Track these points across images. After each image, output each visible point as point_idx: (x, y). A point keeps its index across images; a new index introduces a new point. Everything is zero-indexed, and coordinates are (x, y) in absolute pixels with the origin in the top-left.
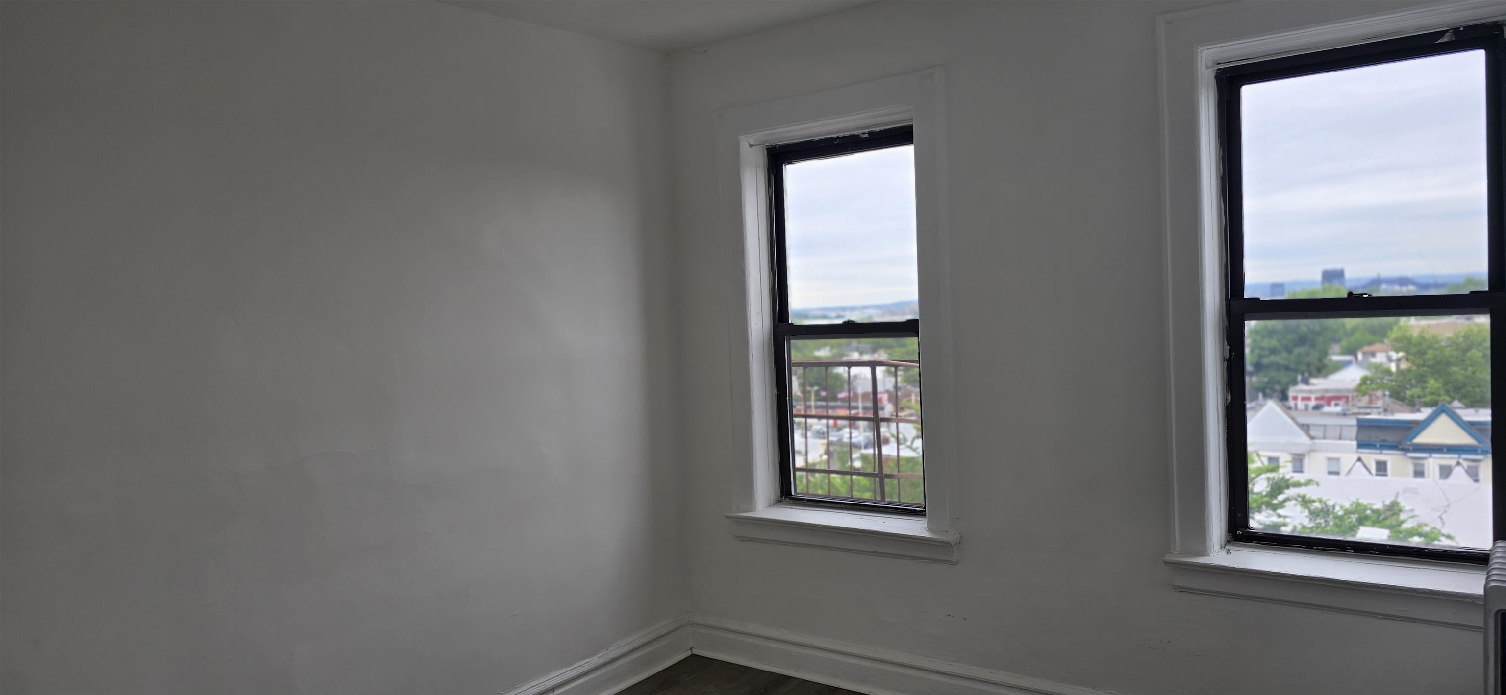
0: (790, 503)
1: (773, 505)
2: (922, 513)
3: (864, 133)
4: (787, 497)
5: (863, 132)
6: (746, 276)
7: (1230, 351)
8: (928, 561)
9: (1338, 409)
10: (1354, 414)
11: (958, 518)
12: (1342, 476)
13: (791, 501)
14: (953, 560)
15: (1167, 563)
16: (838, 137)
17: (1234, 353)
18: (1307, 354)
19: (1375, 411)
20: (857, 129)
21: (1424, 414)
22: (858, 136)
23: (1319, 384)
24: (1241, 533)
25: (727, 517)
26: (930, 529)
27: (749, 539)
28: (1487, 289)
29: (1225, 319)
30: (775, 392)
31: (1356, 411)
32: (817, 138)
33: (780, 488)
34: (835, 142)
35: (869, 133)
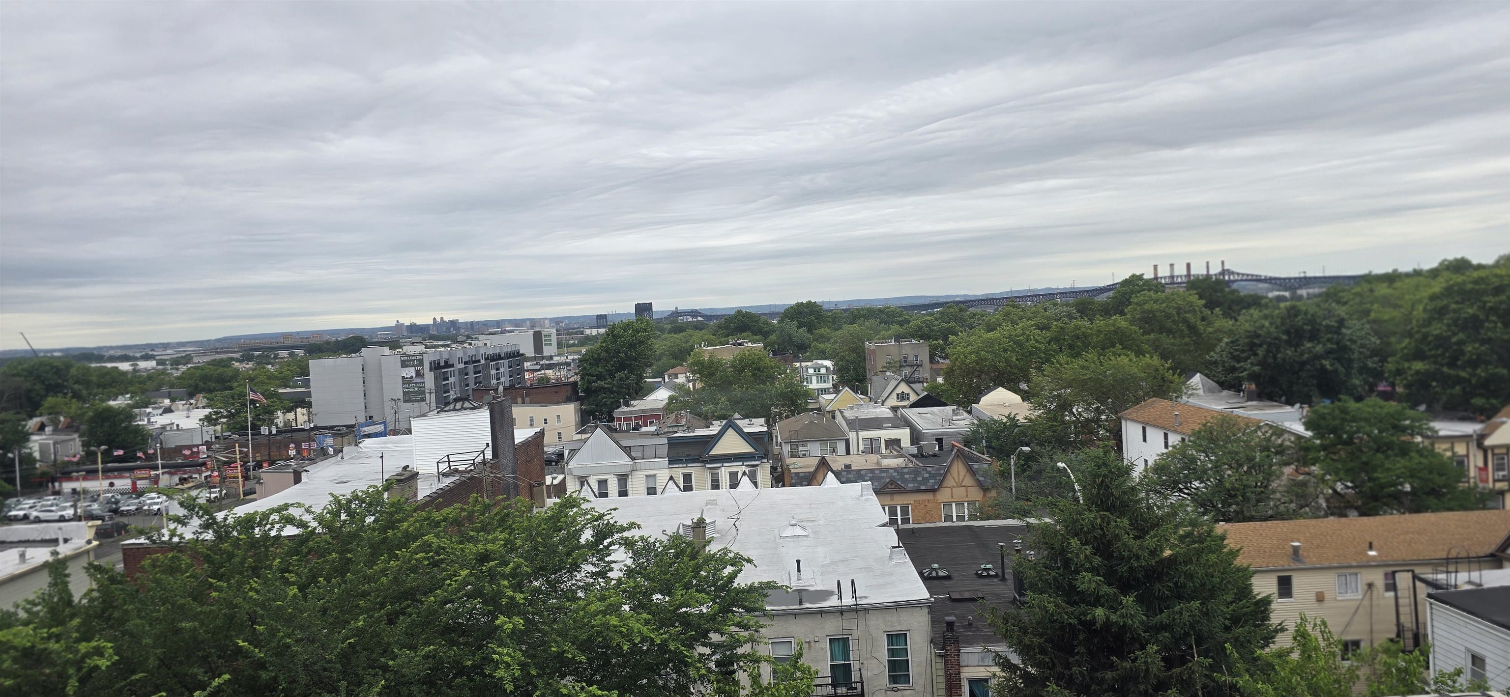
9: (653, 429)
10: (665, 433)
12: (658, 495)
18: (627, 378)
19: (680, 428)
21: (715, 429)
23: (638, 405)
31: (666, 430)
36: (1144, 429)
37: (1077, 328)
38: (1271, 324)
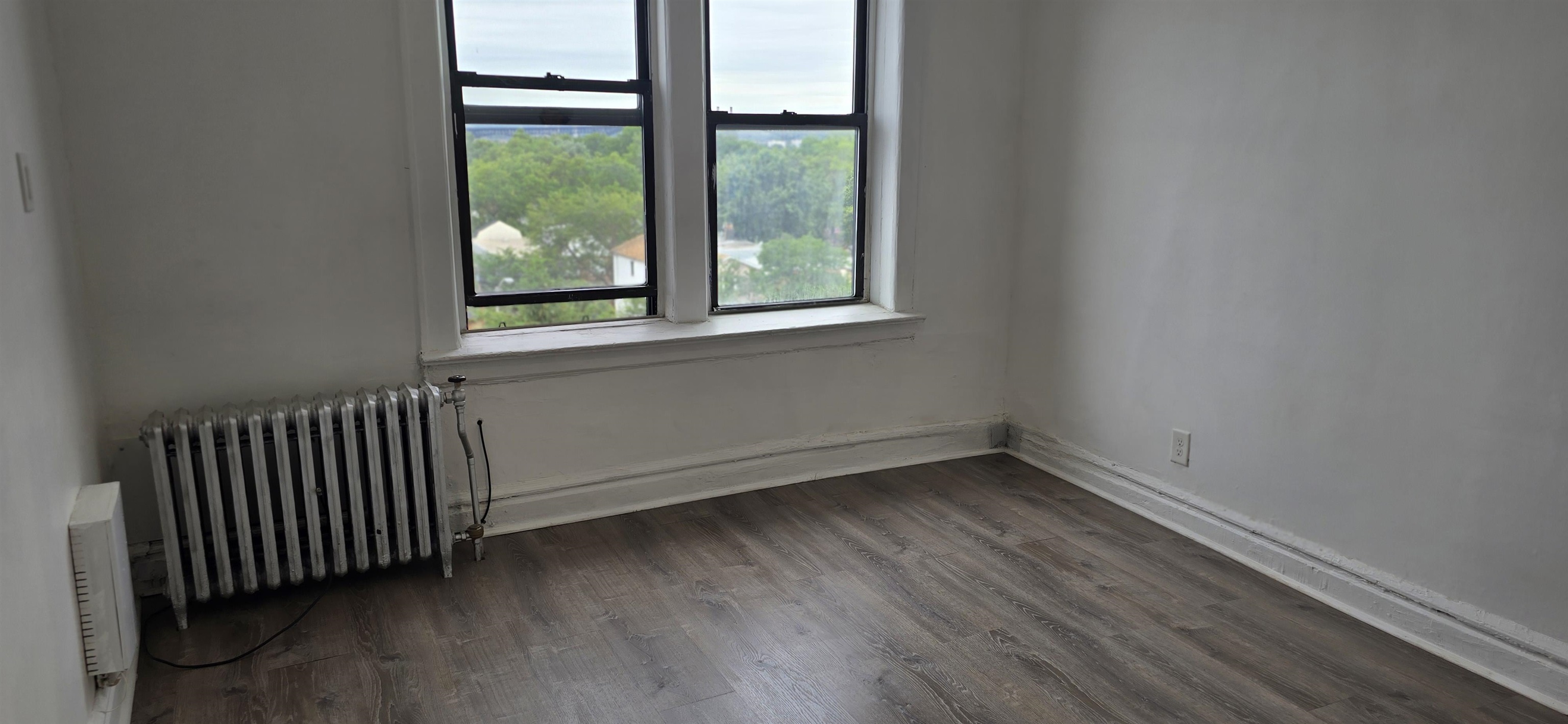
36: (632, 264)
37: (578, 163)
38: (747, 168)
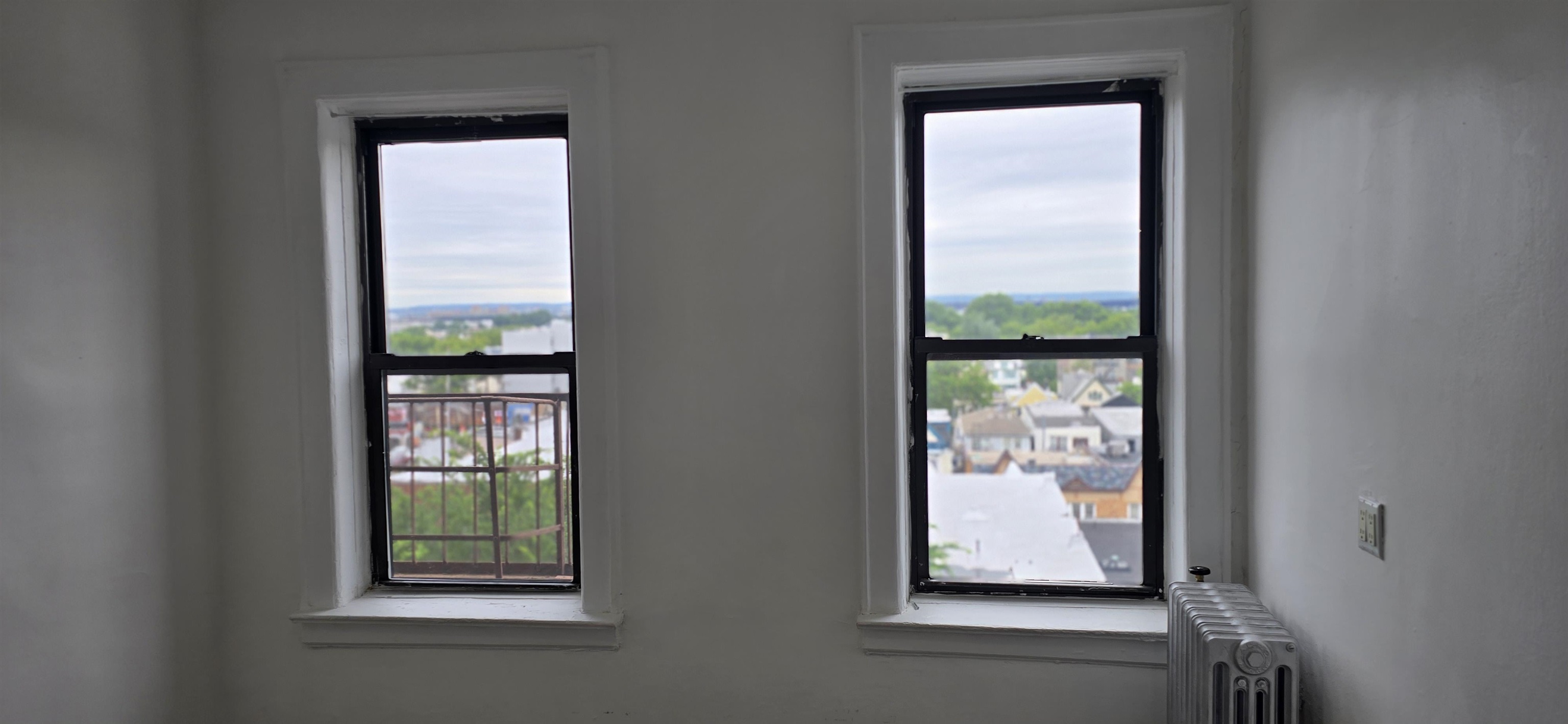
0: (388, 591)
1: (362, 595)
2: (570, 590)
3: (497, 117)
4: (382, 583)
5: (496, 115)
6: (327, 290)
7: (914, 392)
8: (583, 649)
11: (621, 594)
13: (388, 588)
14: (614, 645)
15: (860, 626)
16: (460, 118)
17: (917, 395)
20: (487, 110)
22: (488, 119)
24: (924, 584)
25: (292, 620)
26: (586, 611)
27: (326, 646)
28: (1138, 334)
29: (910, 359)
30: (365, 444)
32: (430, 115)
33: (370, 572)
34: (456, 124)
35: (504, 117)
